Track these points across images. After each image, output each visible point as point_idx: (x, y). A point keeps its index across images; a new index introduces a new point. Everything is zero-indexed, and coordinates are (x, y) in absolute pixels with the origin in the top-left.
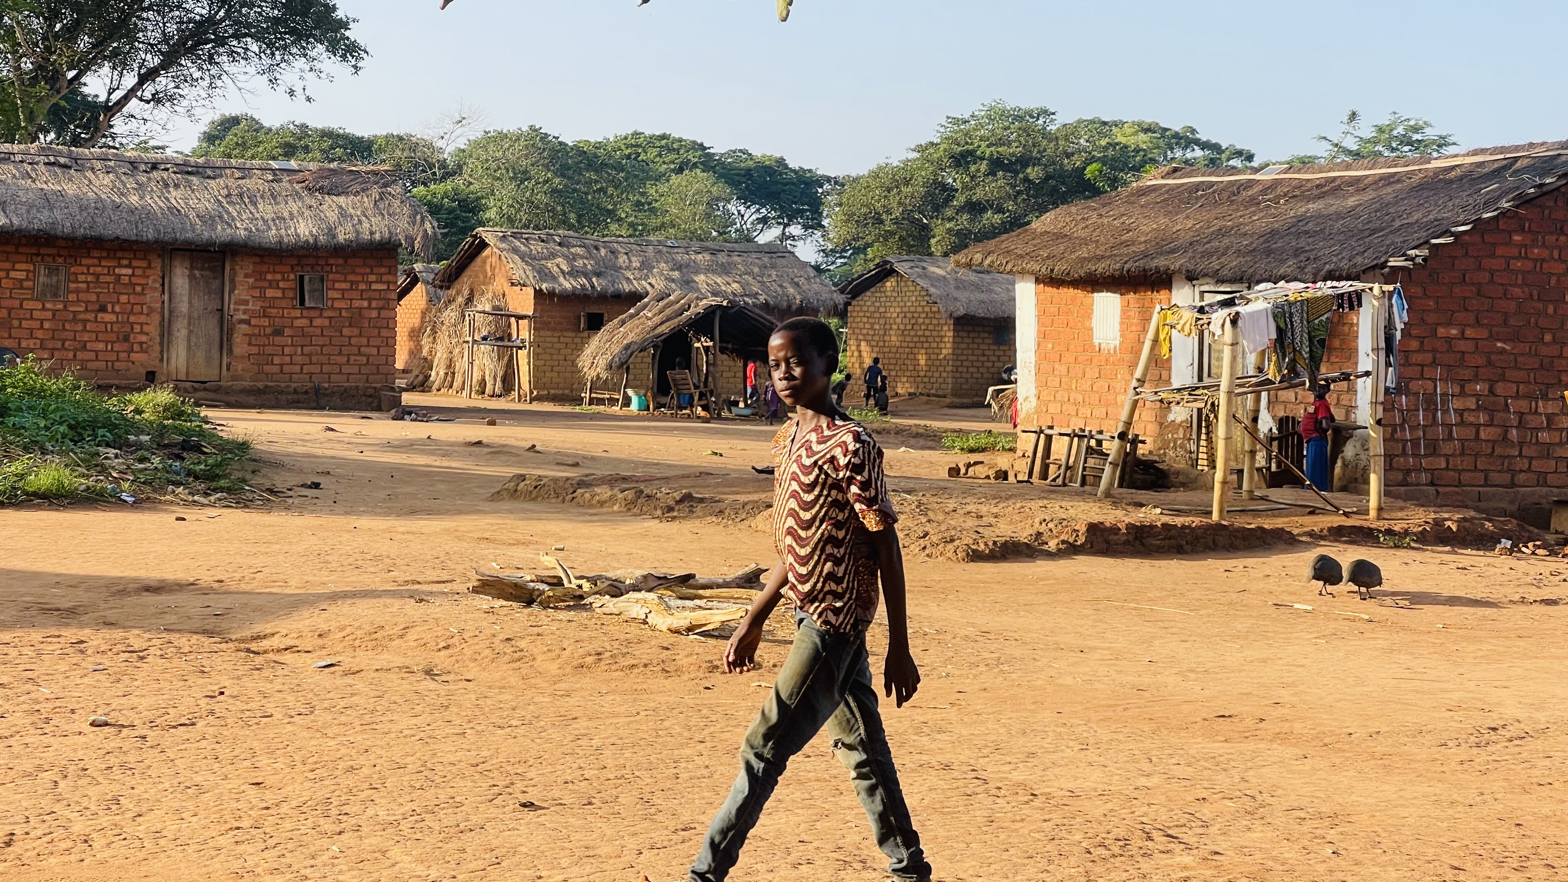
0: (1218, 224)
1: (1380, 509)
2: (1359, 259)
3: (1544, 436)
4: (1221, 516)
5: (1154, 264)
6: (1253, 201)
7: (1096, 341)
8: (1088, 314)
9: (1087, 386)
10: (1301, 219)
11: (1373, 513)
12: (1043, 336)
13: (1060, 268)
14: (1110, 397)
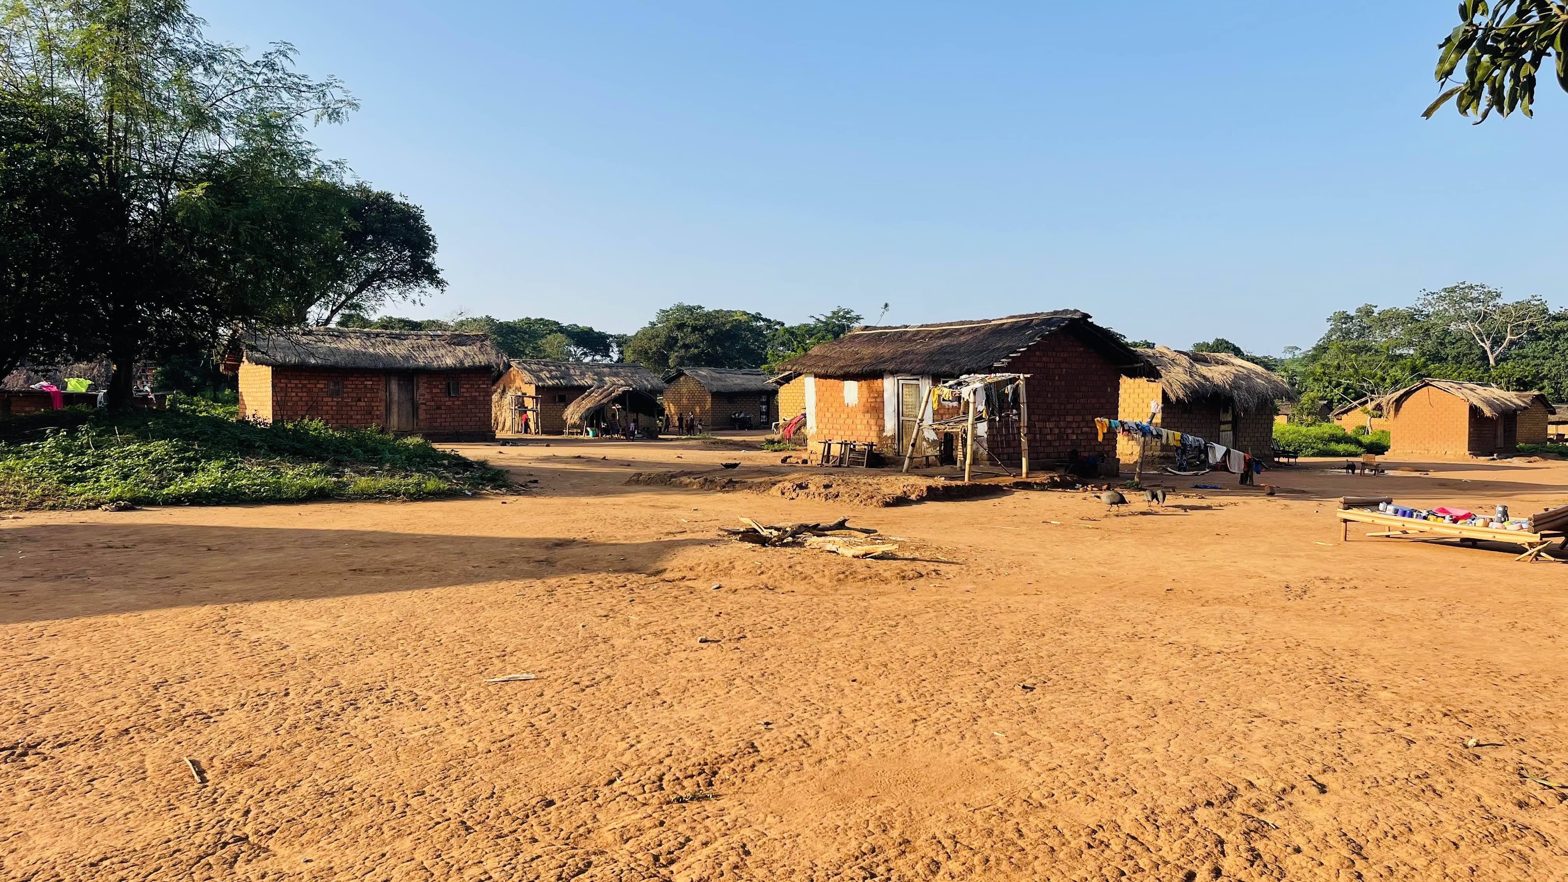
0: (901, 350)
1: (1027, 473)
2: (981, 364)
3: (1049, 437)
4: (969, 480)
5: (878, 368)
6: (909, 340)
7: (846, 402)
8: (841, 390)
9: (842, 422)
10: (942, 347)
11: (1024, 475)
12: (819, 401)
13: (830, 371)
14: (854, 426)
